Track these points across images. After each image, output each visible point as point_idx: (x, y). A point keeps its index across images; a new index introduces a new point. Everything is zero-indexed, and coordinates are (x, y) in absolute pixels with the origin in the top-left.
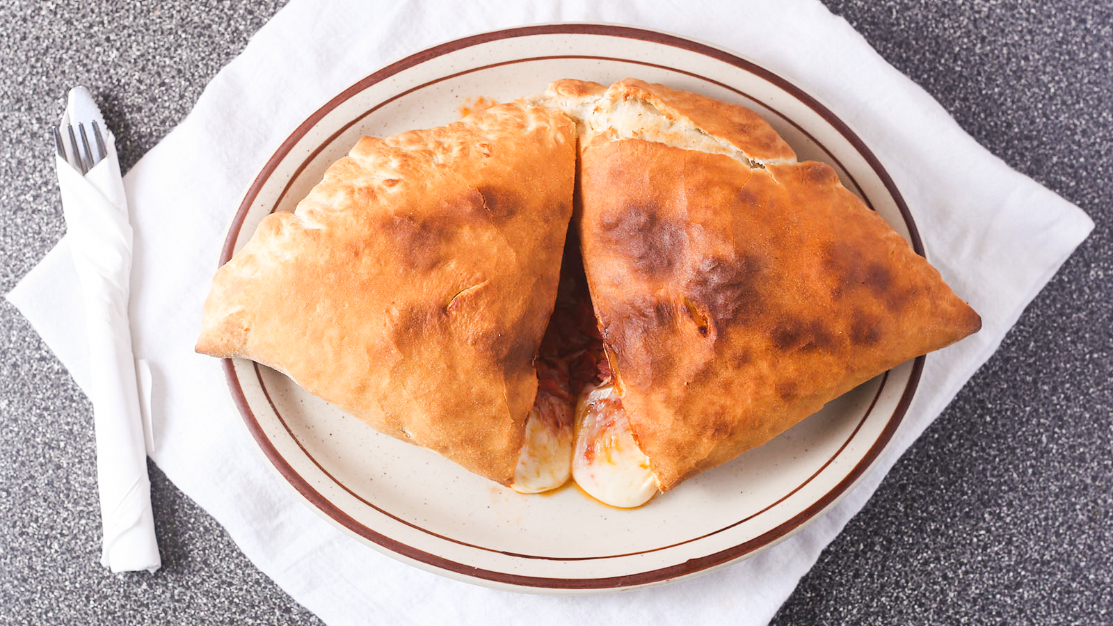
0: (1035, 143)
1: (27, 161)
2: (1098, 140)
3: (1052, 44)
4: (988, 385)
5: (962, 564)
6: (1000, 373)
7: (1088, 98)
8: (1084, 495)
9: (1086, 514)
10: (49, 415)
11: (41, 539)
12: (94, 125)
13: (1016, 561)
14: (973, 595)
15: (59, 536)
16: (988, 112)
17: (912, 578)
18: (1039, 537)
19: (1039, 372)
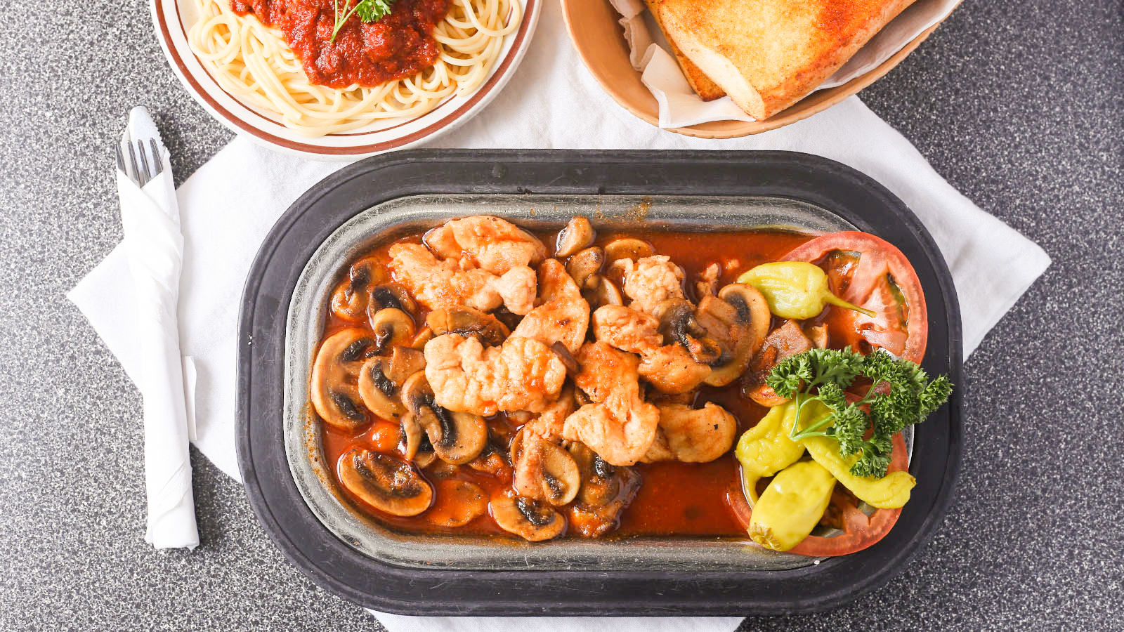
0: (1001, 187)
1: (90, 172)
2: (1057, 186)
3: (1019, 97)
5: (923, 564)
7: (1049, 148)
8: (1035, 505)
9: (1036, 522)
10: (103, 403)
11: (91, 516)
12: (152, 142)
13: (972, 563)
14: (931, 593)
15: (107, 513)
16: (959, 157)
18: (993, 542)
19: (997, 393)
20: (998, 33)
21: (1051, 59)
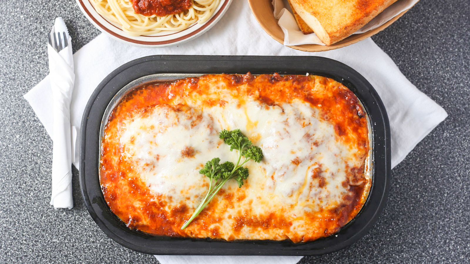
0: (429, 81)
1: (38, 43)
2: (453, 83)
3: (440, 43)
4: (399, 173)
5: (381, 241)
6: (405, 169)
7: (451, 66)
8: (432, 220)
9: (431, 227)
10: (35, 143)
11: (27, 191)
12: (64, 33)
13: (402, 242)
14: (384, 253)
15: (33, 190)
16: (412, 67)
17: (361, 244)
18: (412, 234)
19: (419, 170)
20: (434, 15)
21: (455, 28)
